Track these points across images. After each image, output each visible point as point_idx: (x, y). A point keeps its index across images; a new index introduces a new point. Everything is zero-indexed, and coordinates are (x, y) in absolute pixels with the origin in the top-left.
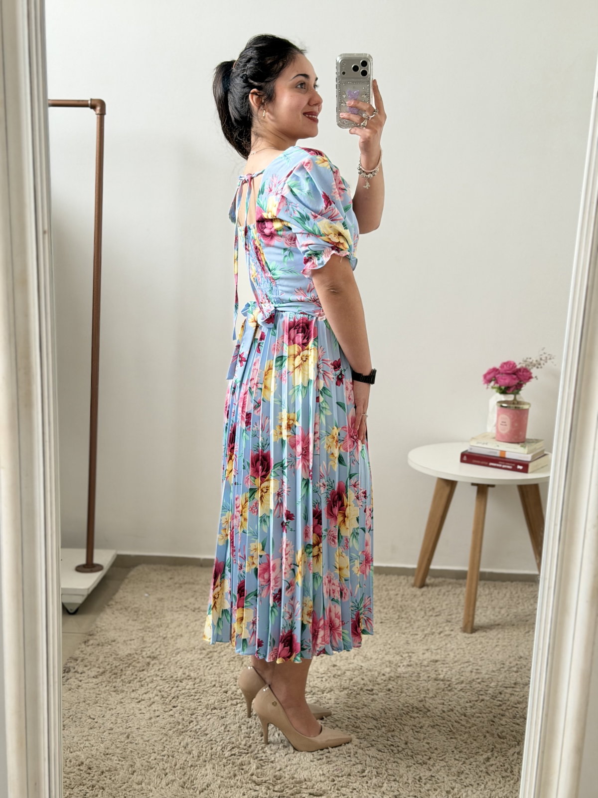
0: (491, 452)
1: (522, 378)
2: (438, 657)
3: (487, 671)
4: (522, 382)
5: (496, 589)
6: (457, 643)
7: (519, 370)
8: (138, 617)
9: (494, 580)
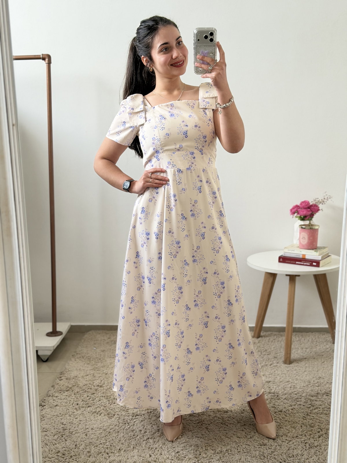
0: (297, 256)
1: (313, 210)
2: (270, 379)
3: (300, 386)
4: (314, 213)
5: (303, 337)
6: (281, 371)
7: (312, 206)
8: (90, 362)
9: (302, 332)
